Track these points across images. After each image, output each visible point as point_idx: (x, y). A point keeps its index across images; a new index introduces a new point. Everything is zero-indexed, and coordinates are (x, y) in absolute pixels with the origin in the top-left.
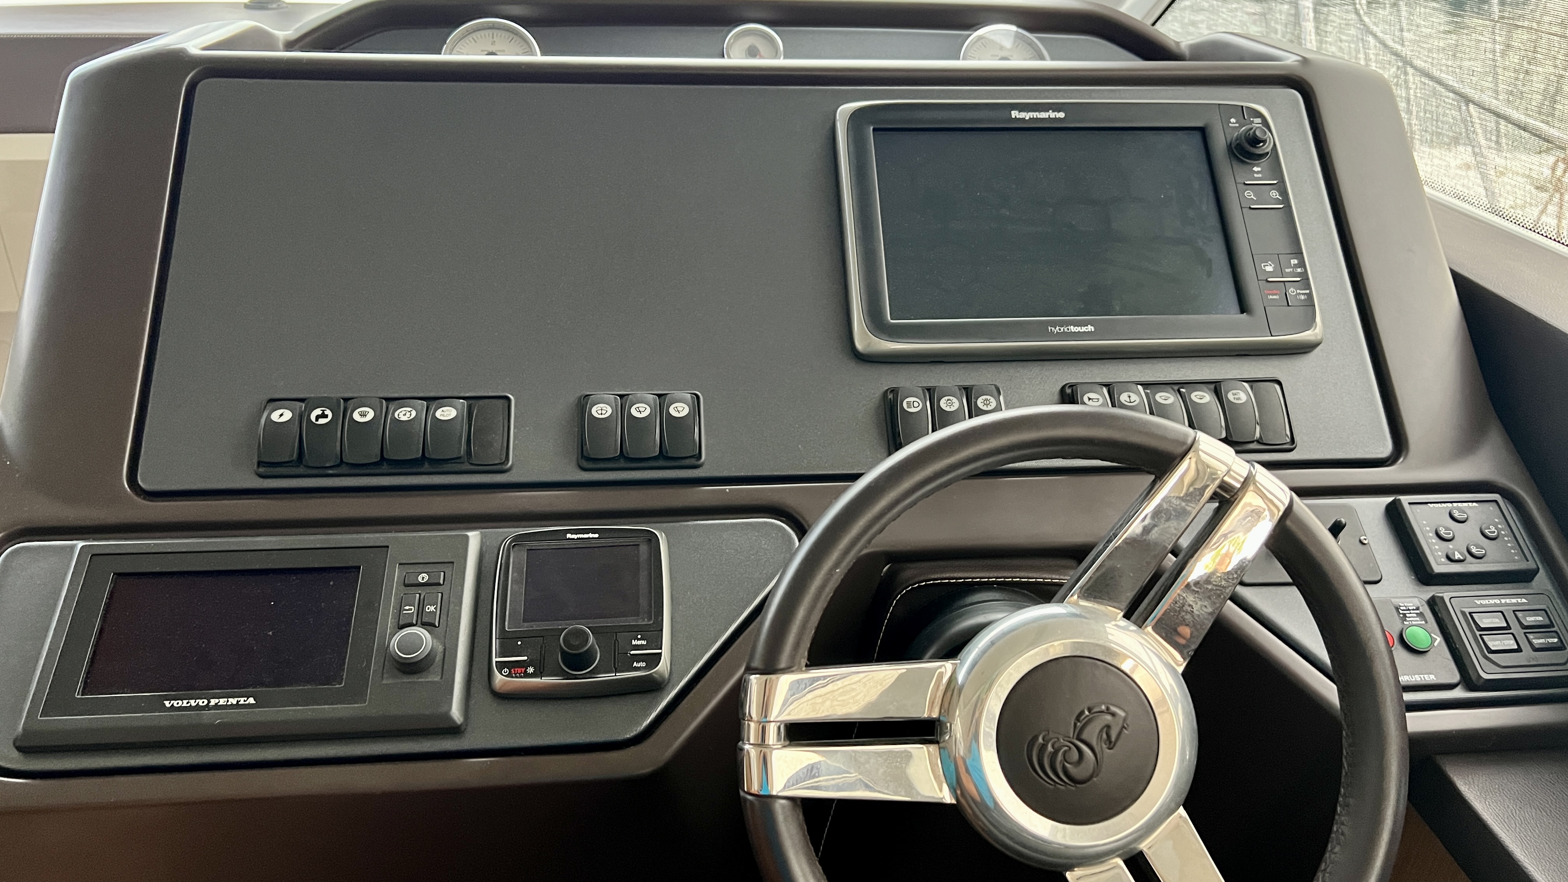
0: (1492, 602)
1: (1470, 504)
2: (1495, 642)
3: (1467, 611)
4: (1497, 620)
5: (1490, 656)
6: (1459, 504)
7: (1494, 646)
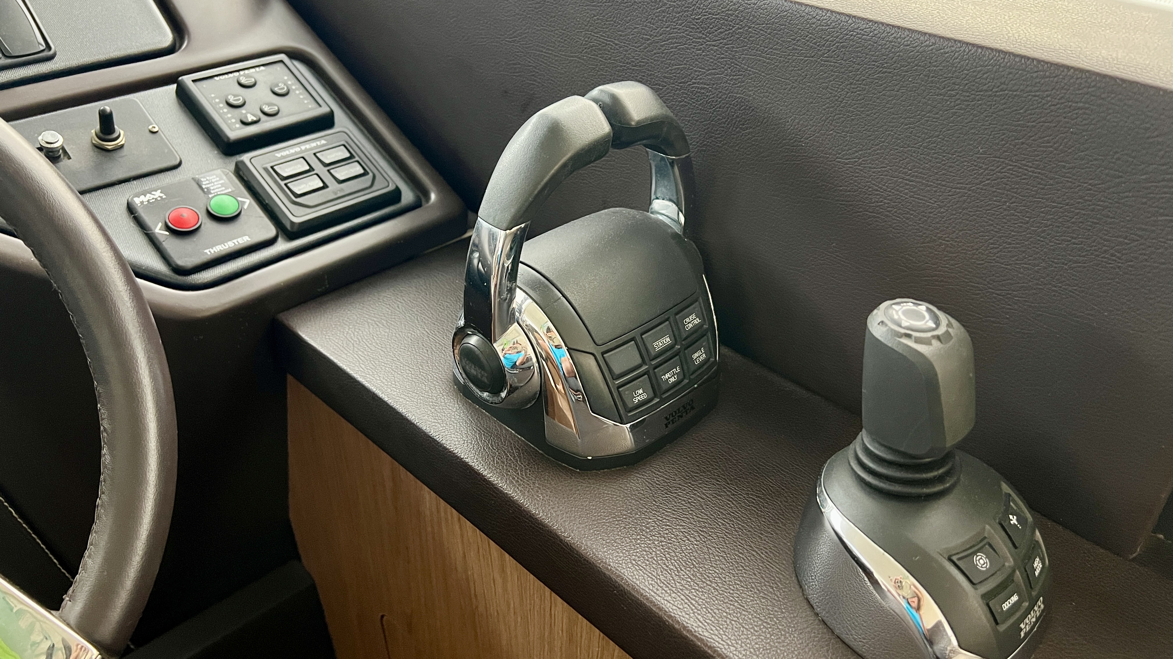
0: (292, 151)
1: (257, 69)
2: (299, 187)
3: (268, 166)
4: (299, 166)
5: (299, 200)
6: (246, 72)
7: (299, 190)
